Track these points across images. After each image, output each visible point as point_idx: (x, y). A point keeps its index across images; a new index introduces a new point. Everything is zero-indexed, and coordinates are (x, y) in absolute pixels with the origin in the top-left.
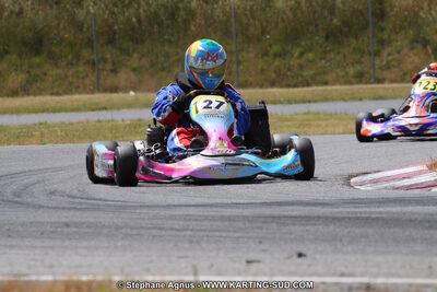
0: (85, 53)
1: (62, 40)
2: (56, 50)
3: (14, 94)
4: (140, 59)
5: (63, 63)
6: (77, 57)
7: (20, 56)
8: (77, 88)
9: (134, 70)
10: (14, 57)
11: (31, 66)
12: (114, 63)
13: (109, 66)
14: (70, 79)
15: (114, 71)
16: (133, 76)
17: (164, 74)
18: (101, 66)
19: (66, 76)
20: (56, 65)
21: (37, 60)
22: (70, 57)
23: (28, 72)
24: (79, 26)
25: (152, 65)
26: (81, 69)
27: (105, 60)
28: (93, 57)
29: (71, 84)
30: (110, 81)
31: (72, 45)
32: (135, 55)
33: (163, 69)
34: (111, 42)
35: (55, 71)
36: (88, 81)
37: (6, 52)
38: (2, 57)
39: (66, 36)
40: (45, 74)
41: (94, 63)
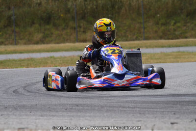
0: (71, 24)
1: (60, 17)
2: (57, 22)
3: (37, 43)
5: (60, 28)
6: (67, 26)
7: (40, 25)
8: (67, 40)
10: (37, 25)
11: (45, 30)
12: (84, 28)
13: (82, 30)
14: (64, 36)
15: (84, 32)
18: (78, 30)
19: (62, 35)
20: (57, 29)
21: (48, 27)
22: (64, 25)
23: (44, 33)
24: (68, 11)
26: (68, 31)
27: (80, 27)
29: (64, 38)
30: (83, 37)
31: (64, 20)
34: (83, 18)
35: (57, 32)
36: (72, 37)
37: (33, 23)
38: (31, 26)
39: (62, 15)
40: (52, 34)
41: (75, 28)
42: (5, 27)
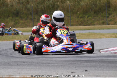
0: (30, 17)
1: (24, 13)
2: (22, 16)
5: (24, 19)
6: (28, 18)
7: (12, 17)
10: (11, 17)
11: (15, 20)
13: (36, 20)
18: (34, 20)
19: (25, 23)
20: (22, 20)
21: (17, 18)
22: (26, 17)
23: (15, 22)
24: (28, 10)
26: (29, 21)
27: (35, 19)
28: (32, 18)
29: (26, 25)
31: (26, 14)
34: (37, 13)
36: (30, 24)
37: (9, 16)
38: (8, 18)
40: (19, 22)
41: (32, 19)
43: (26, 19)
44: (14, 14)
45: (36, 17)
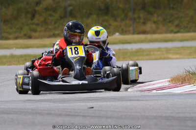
0: (130, 14)
1: (119, 8)
2: (115, 13)
4: (158, 17)
5: (119, 19)
6: (126, 16)
7: (98, 15)
8: (126, 32)
9: (155, 22)
10: (95, 17)
11: (103, 21)
12: (144, 19)
13: (142, 21)
14: (123, 27)
15: (144, 23)
16: (154, 26)
17: (170, 24)
18: (138, 21)
19: (120, 26)
20: (116, 20)
21: (106, 18)
22: (123, 16)
25: (164, 20)
26: (128, 22)
27: (139, 18)
29: (122, 30)
30: (142, 28)
31: (123, 10)
32: (155, 15)
33: (170, 22)
34: (143, 8)
35: (115, 24)
36: (131, 28)
37: (91, 14)
38: (88, 17)
39: (121, 6)
40: (110, 25)
41: (135, 19)
42: (61, 18)
43: (123, 20)
44: (100, 9)
45: (141, 15)
